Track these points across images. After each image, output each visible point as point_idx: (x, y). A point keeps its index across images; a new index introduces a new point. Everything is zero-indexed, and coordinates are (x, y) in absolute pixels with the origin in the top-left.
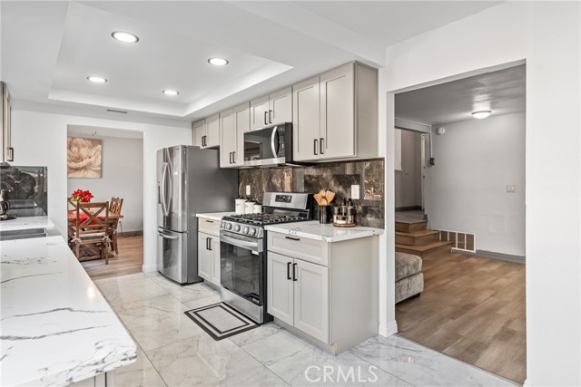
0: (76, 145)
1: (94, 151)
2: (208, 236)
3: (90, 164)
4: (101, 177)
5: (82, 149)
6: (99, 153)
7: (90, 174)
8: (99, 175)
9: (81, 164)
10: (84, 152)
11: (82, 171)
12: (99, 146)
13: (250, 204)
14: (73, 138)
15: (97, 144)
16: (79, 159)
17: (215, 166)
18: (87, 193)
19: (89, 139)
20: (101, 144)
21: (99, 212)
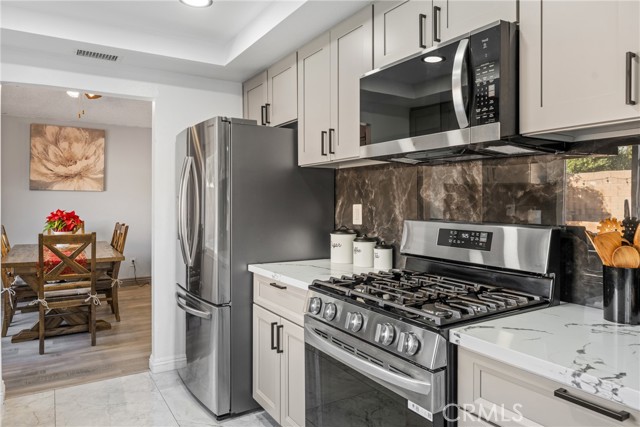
0: (66, 138)
1: (93, 148)
2: (276, 319)
3: (87, 169)
4: (105, 189)
5: (75, 145)
6: (101, 151)
7: (87, 184)
8: (101, 187)
9: (74, 169)
10: (78, 149)
11: (75, 180)
12: (101, 141)
13: (364, 247)
14: (61, 128)
15: (98, 137)
16: (70, 160)
17: (288, 162)
18: (72, 216)
19: (86, 130)
20: (104, 136)
21: (80, 251)
